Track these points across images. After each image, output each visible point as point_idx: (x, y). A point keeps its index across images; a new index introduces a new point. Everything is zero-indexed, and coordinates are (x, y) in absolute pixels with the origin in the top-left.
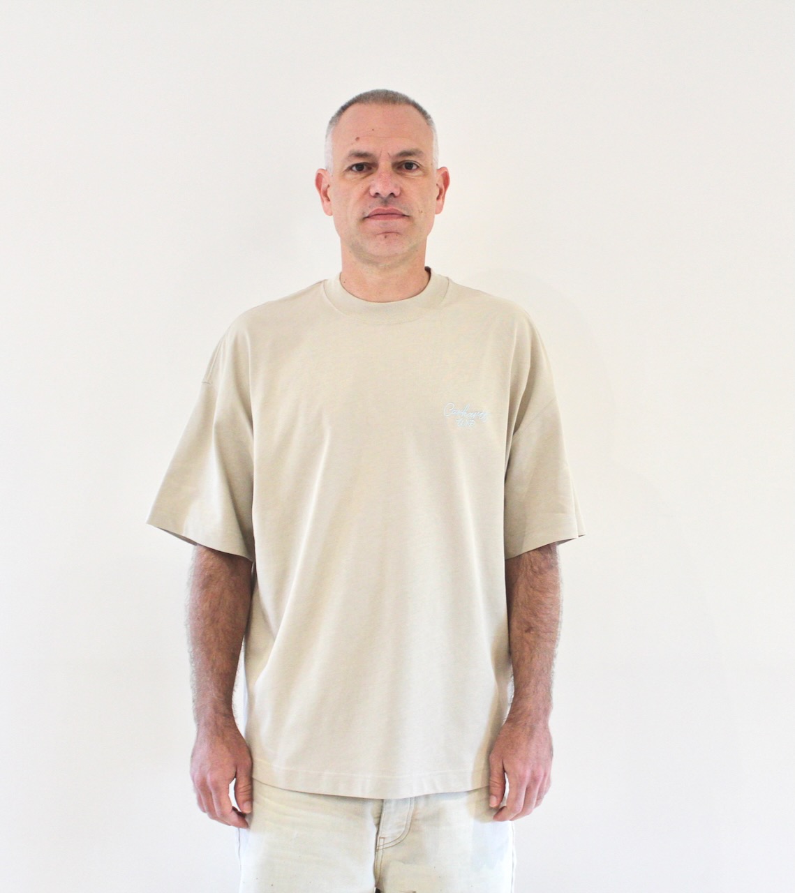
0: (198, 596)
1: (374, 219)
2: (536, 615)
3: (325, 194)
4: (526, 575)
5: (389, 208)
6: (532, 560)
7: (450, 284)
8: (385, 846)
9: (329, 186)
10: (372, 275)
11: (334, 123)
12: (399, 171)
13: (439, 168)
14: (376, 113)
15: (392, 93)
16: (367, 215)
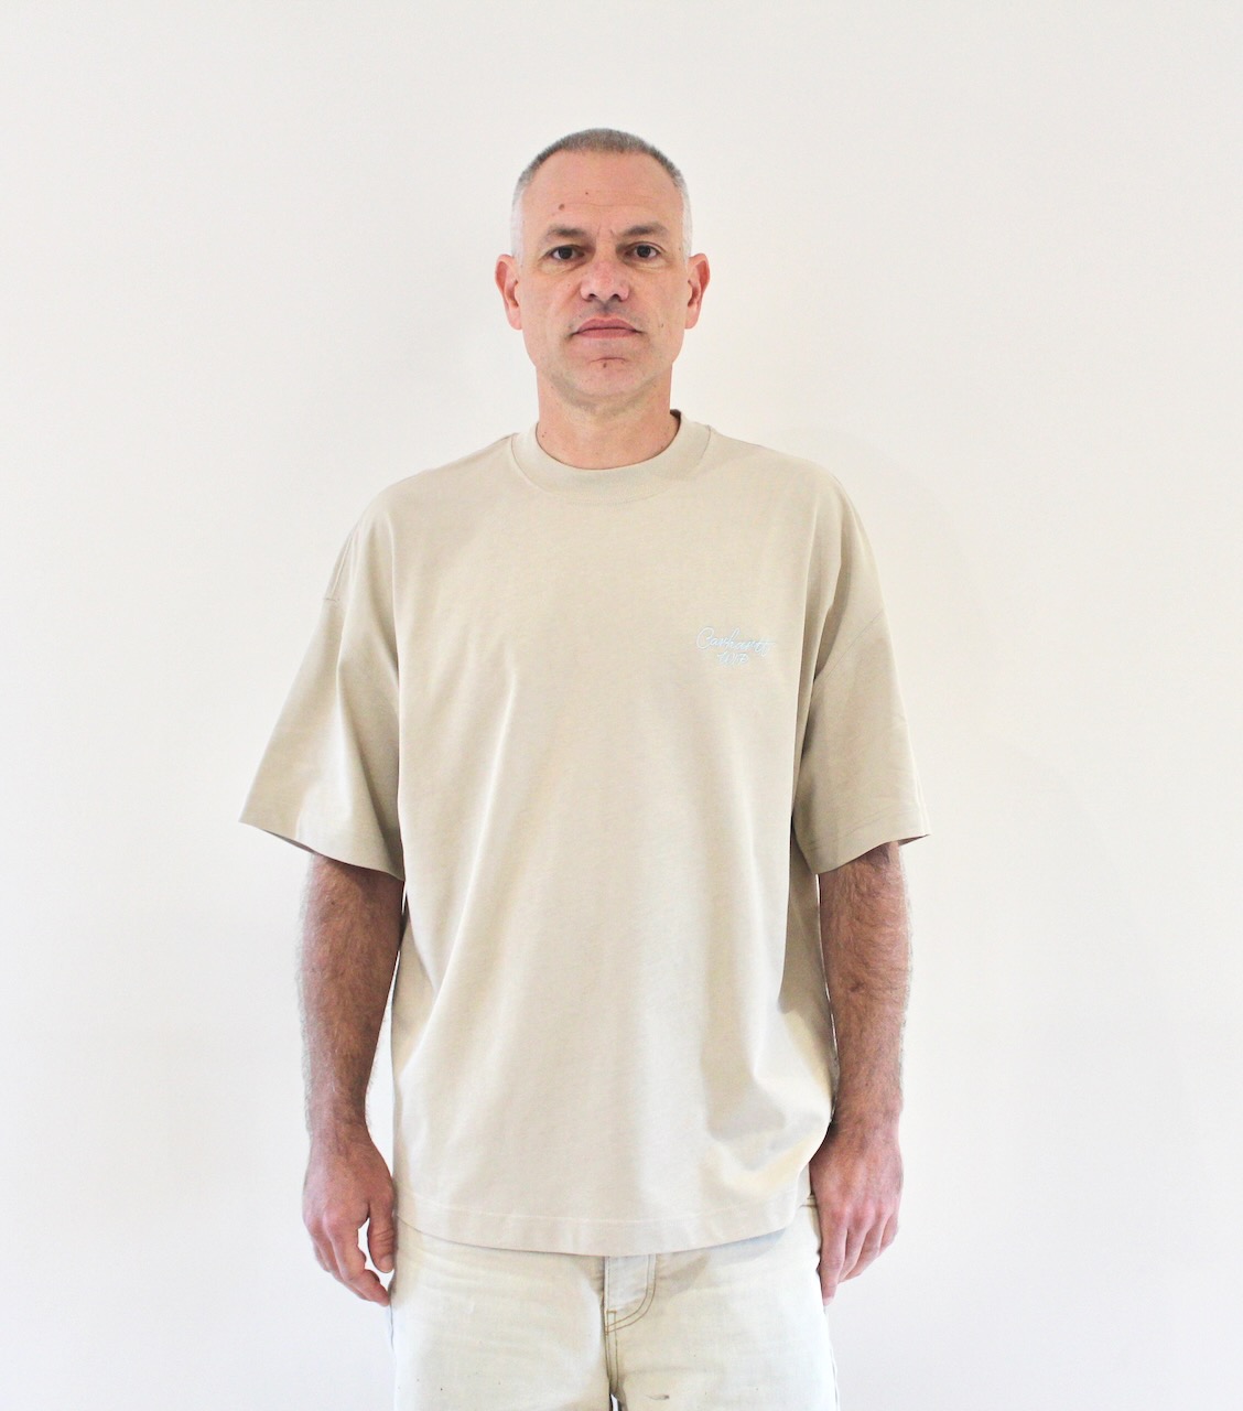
0: (313, 934)
1: (584, 335)
2: (866, 964)
3: (510, 296)
4: (849, 899)
5: (613, 317)
6: (858, 875)
7: (713, 436)
8: (618, 1325)
9: (516, 282)
10: (584, 424)
11: (526, 182)
12: (627, 260)
13: (693, 255)
14: (591, 165)
15: (619, 134)
16: (576, 329)
